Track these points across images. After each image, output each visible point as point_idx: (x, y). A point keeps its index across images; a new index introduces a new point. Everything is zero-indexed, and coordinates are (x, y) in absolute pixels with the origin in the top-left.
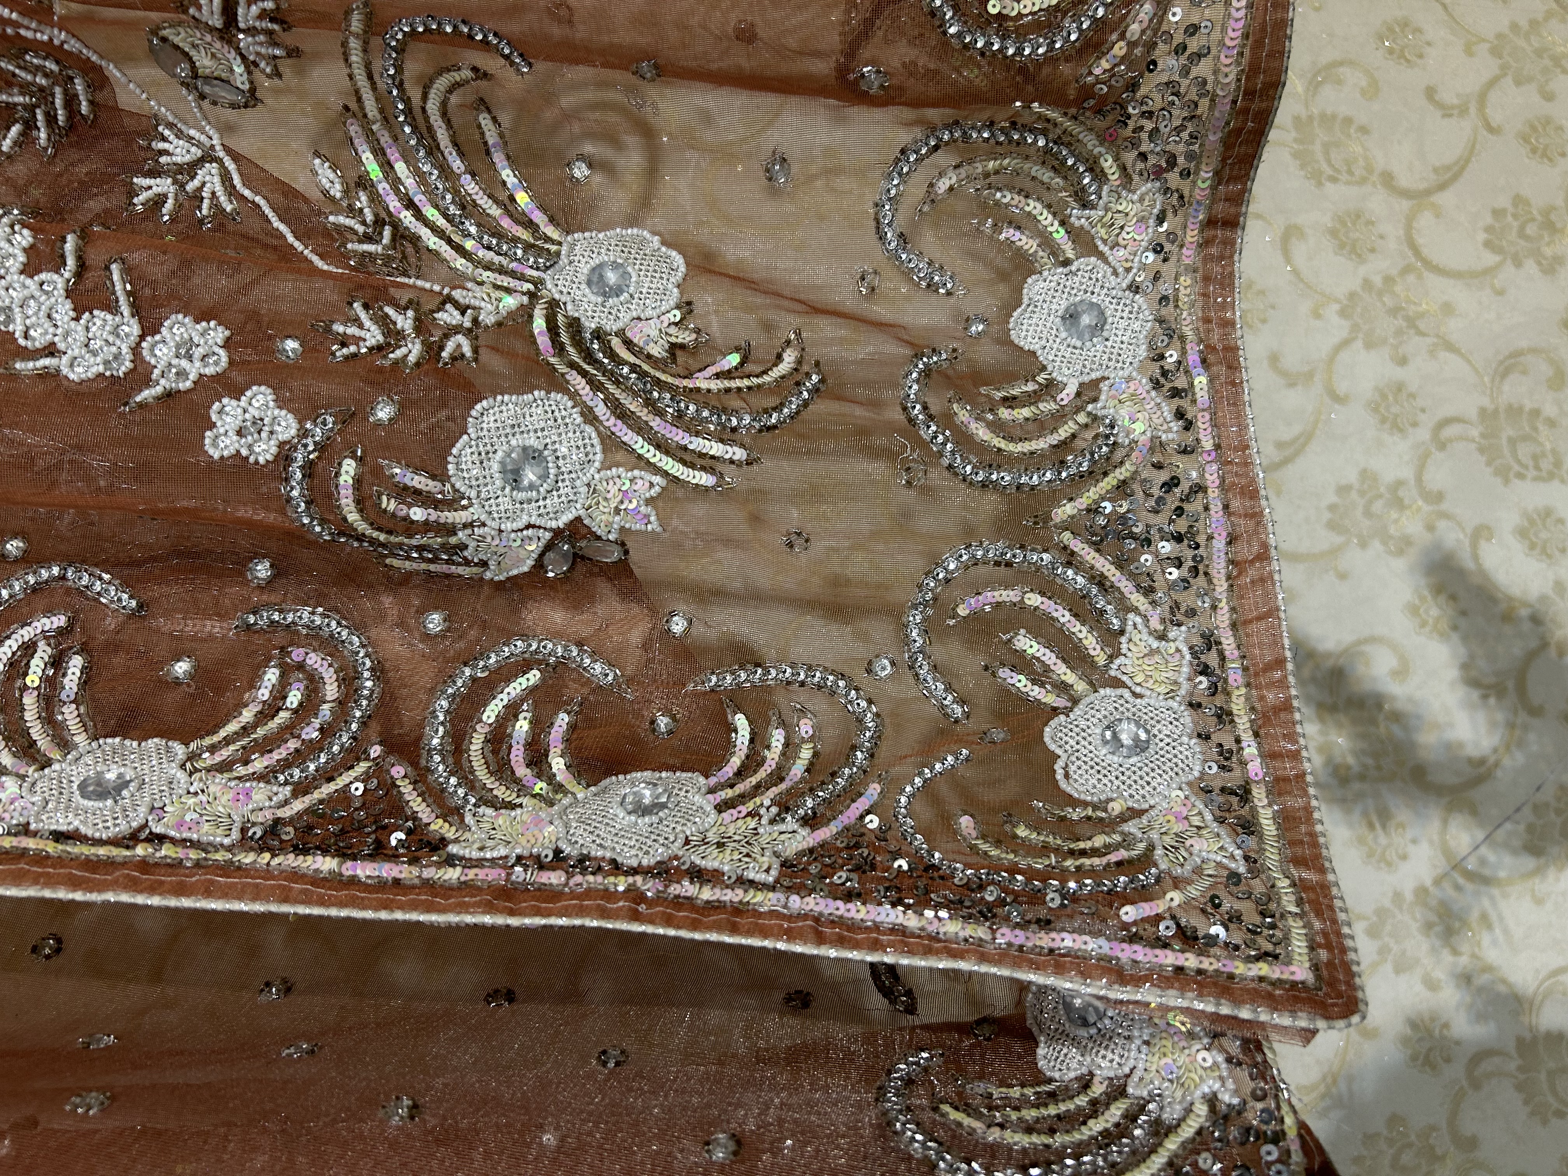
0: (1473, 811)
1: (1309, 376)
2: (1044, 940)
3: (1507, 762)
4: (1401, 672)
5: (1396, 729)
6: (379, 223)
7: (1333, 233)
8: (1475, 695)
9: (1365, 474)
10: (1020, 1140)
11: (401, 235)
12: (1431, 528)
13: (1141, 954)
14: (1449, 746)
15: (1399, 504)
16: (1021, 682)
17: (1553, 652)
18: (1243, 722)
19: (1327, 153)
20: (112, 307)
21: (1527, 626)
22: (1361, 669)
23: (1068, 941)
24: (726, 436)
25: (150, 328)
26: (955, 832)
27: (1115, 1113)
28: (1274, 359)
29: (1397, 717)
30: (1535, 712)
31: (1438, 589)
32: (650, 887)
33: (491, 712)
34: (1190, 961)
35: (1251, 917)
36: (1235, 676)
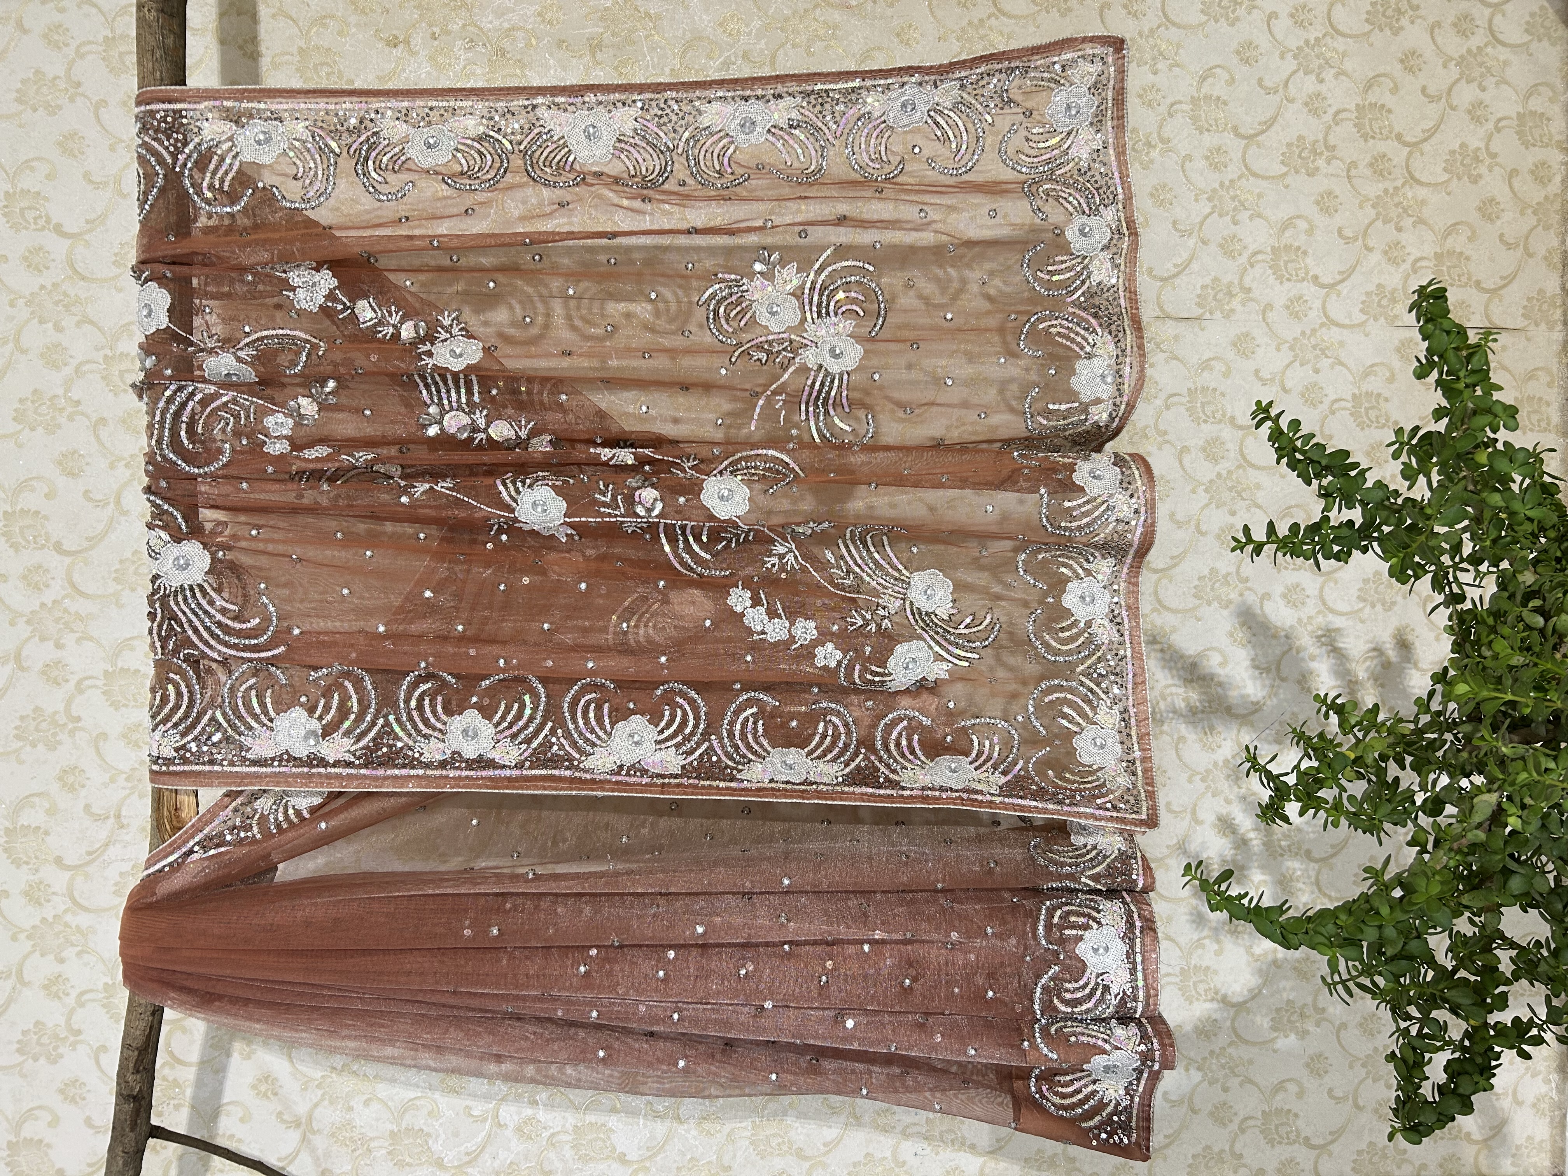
0: (1252, 725)
1: (1188, 522)
2: (1076, 809)
3: (1269, 703)
4: (1223, 664)
5: (1219, 690)
6: (848, 572)
7: (1204, 450)
8: (1257, 672)
9: (1212, 570)
10: (1069, 861)
11: (857, 577)
12: (1241, 595)
13: (1101, 812)
14: (1242, 696)
15: (1227, 583)
16: (1065, 723)
17: (1294, 652)
18: (1135, 738)
19: (1203, 407)
20: (779, 616)
21: (1283, 640)
22: (1205, 663)
23: (1082, 810)
24: (973, 650)
25: (792, 624)
26: (1047, 776)
27: (1094, 853)
28: (1172, 515)
29: (1220, 684)
30: (1283, 680)
31: (1243, 624)
32: (965, 796)
33: (894, 736)
34: (1115, 814)
35: (1132, 801)
36: (1133, 722)
